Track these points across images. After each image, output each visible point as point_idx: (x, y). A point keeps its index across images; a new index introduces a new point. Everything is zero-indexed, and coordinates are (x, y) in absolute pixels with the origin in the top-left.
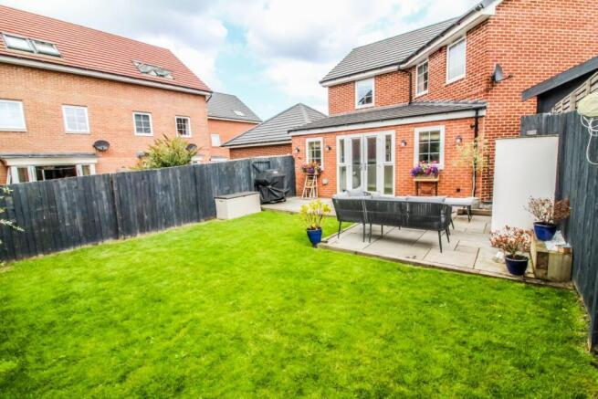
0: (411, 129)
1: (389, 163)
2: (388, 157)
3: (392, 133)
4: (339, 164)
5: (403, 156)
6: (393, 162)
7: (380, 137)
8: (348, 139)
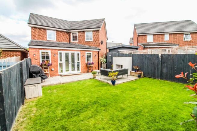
0: (85, 52)
1: (78, 62)
2: (78, 60)
3: (79, 52)
4: (59, 62)
5: (83, 59)
6: (80, 61)
7: (76, 53)
8: (63, 53)
